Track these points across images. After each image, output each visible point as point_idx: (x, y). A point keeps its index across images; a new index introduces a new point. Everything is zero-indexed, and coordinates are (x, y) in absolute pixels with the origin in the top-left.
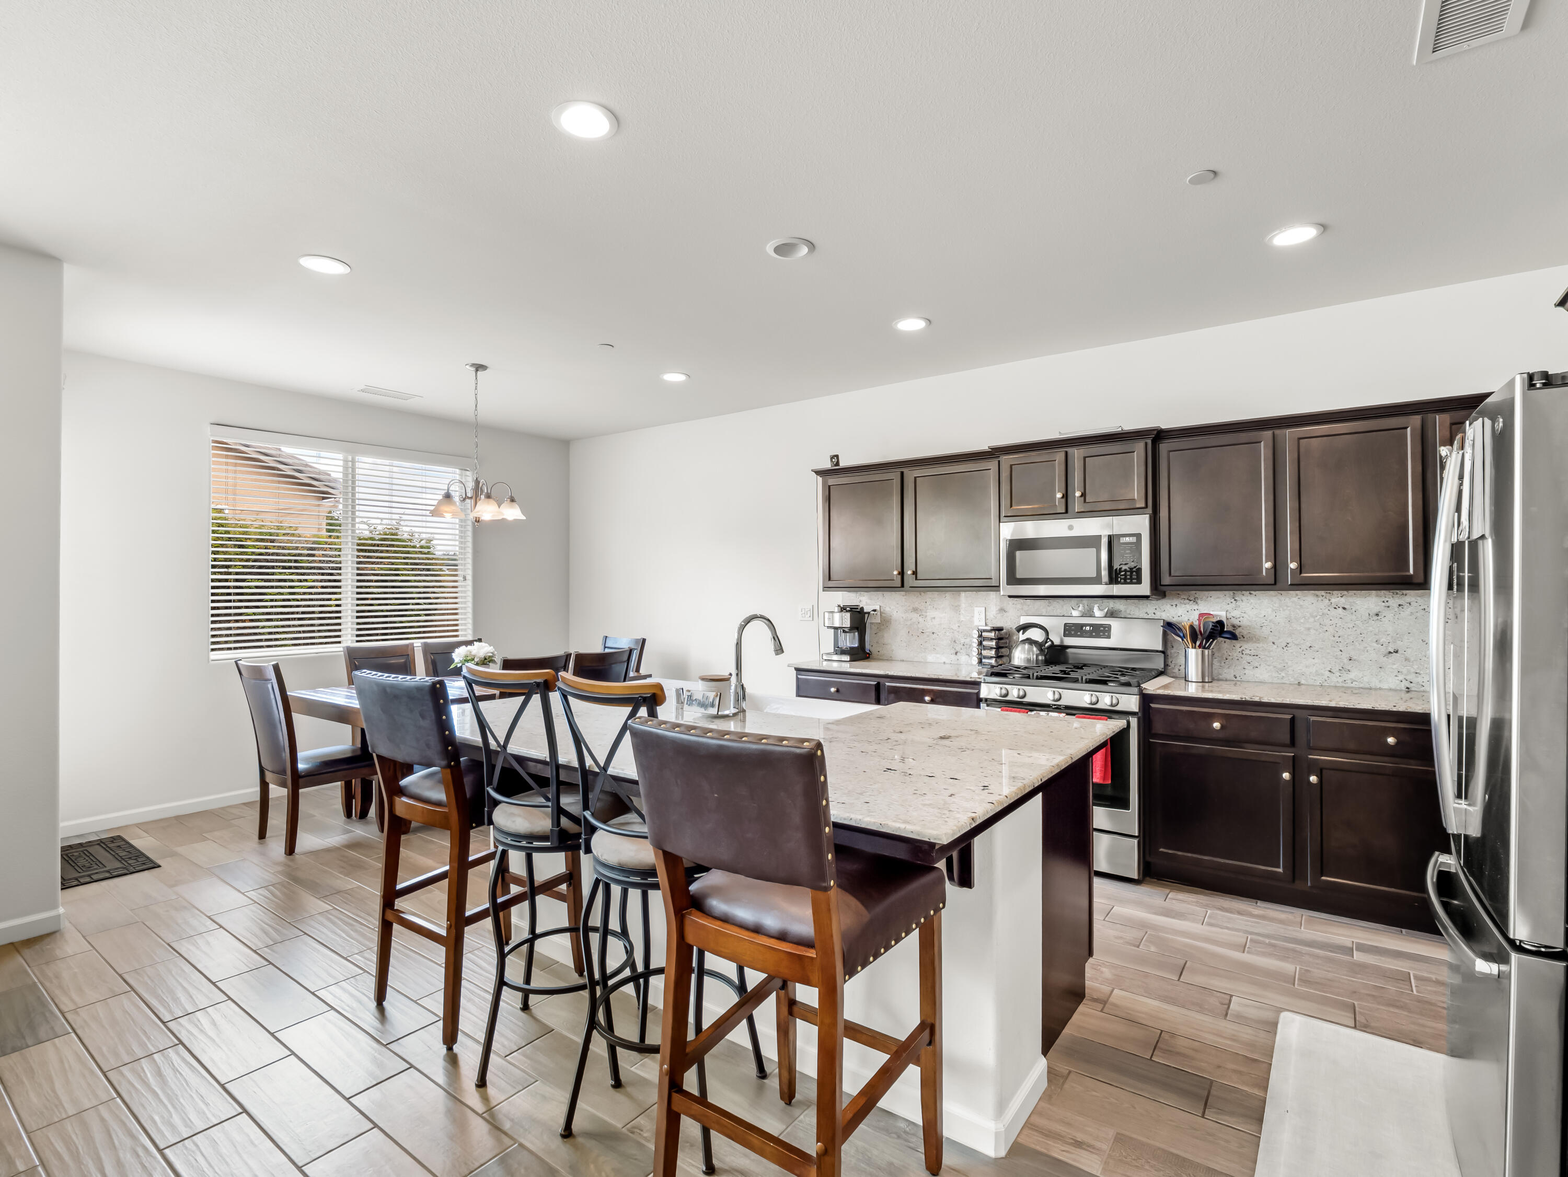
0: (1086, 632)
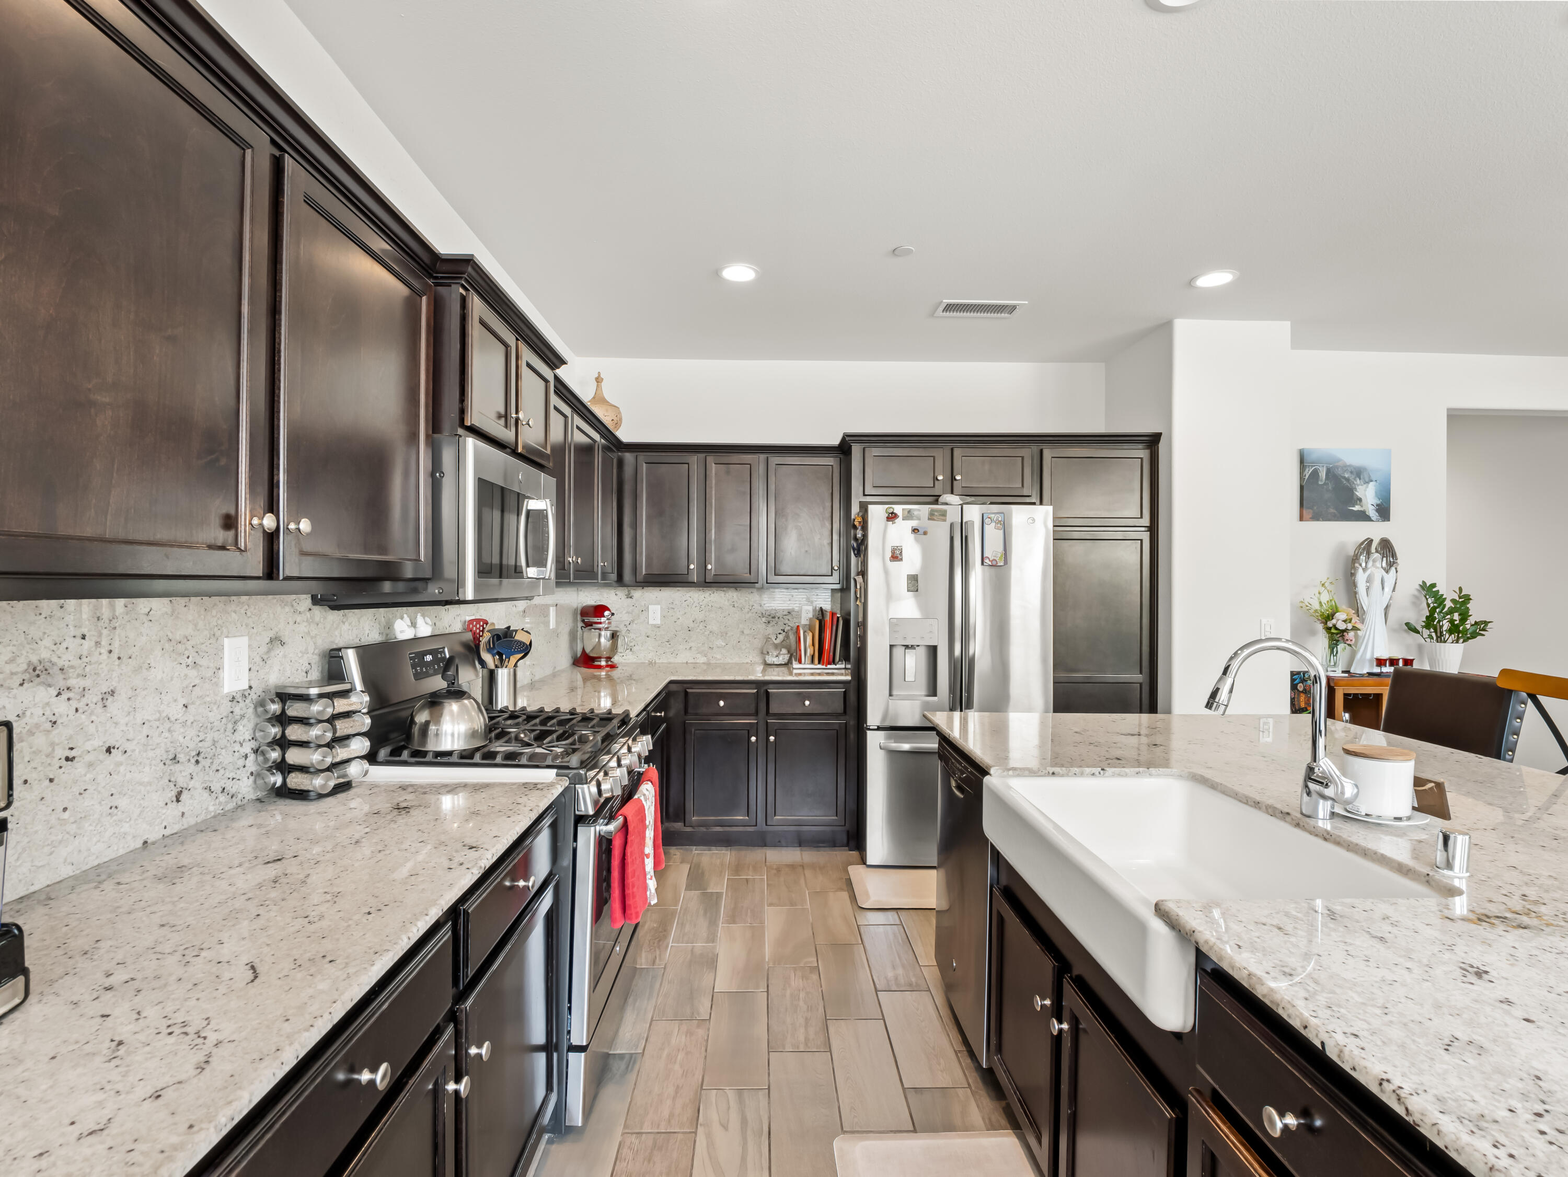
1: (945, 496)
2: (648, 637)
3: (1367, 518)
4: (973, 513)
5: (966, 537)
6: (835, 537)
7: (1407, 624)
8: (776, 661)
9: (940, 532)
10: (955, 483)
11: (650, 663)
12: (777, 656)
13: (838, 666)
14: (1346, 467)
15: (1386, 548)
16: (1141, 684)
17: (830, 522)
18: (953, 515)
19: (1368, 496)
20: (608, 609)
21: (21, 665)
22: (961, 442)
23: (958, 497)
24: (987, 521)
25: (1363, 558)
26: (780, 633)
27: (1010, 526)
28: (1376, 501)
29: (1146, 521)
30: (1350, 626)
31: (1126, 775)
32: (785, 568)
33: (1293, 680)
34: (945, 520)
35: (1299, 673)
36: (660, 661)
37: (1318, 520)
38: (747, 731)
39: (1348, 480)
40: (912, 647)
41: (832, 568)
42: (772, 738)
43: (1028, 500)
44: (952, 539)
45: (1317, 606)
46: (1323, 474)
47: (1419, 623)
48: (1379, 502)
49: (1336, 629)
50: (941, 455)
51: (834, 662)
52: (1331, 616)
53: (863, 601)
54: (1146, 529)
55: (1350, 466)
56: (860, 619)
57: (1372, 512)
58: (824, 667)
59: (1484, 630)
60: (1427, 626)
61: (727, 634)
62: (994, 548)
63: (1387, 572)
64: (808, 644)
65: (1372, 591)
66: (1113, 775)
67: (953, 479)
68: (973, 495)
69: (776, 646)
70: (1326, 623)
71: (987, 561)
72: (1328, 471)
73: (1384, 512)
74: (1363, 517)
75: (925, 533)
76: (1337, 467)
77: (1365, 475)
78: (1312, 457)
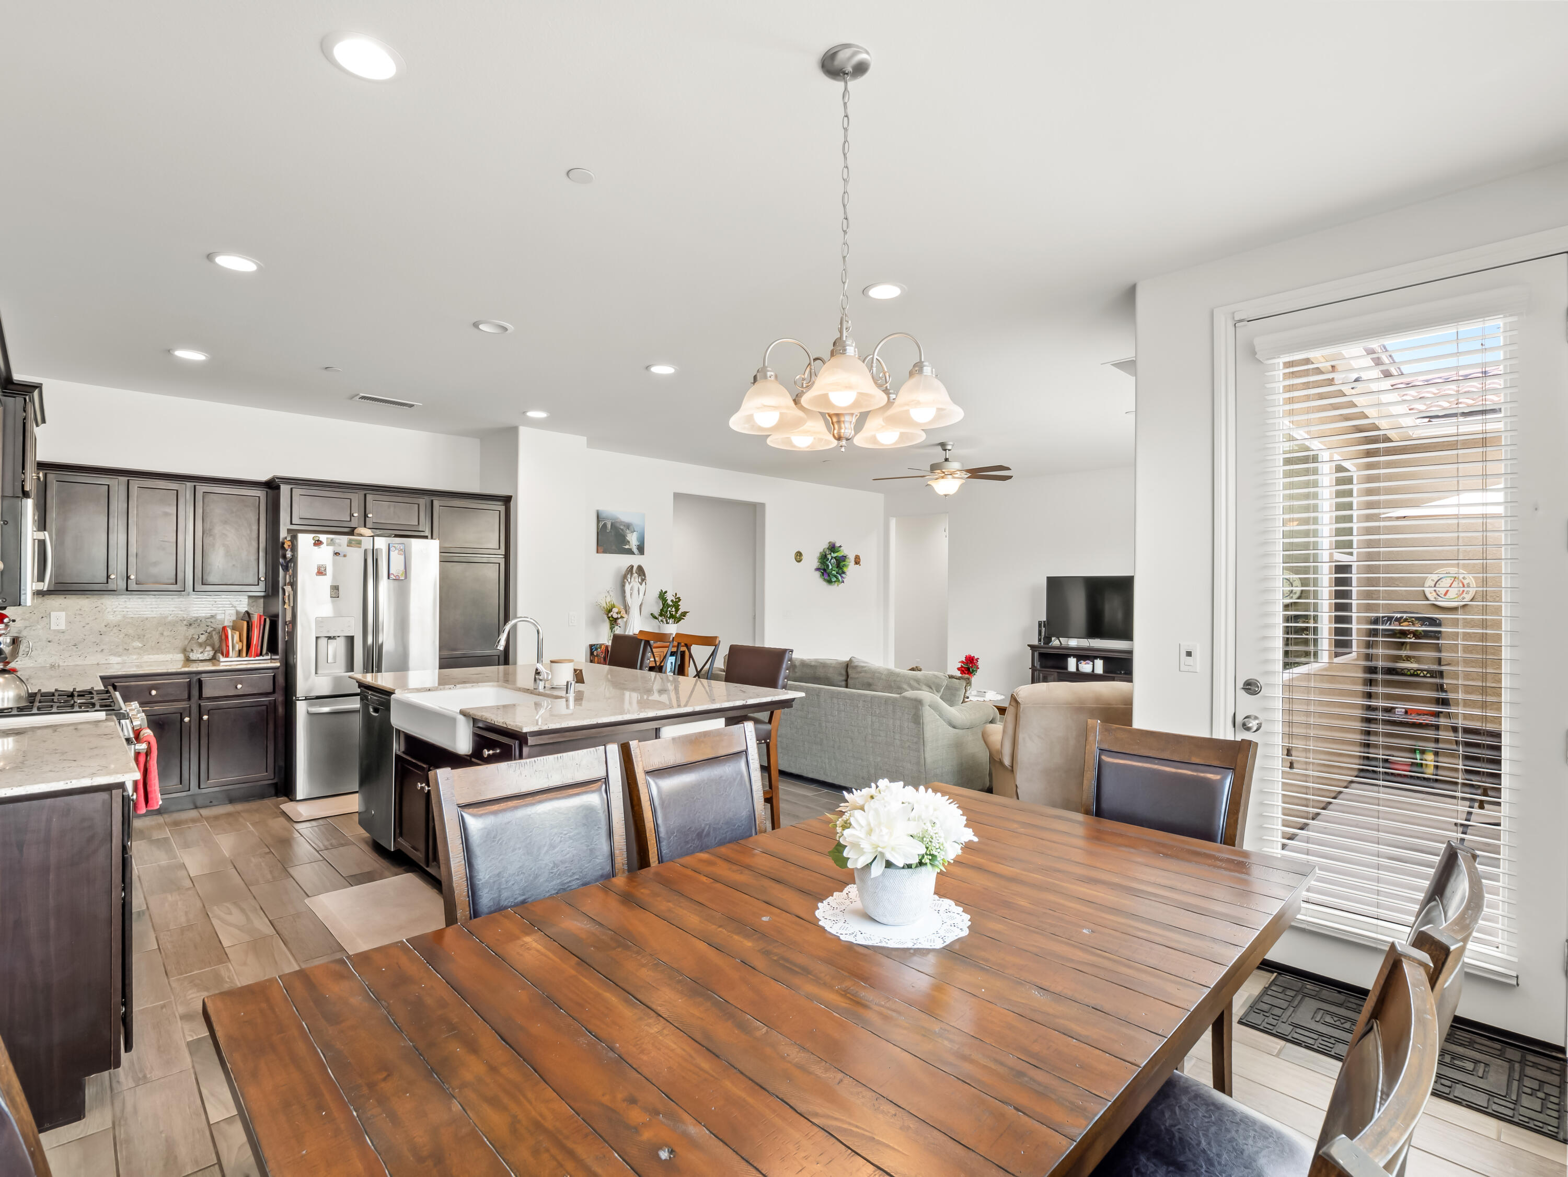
1: (360, 529)
2: (49, 642)
3: (633, 553)
4: (381, 543)
5: (377, 560)
6: (262, 554)
7: (652, 614)
8: (201, 657)
9: (355, 557)
10: (367, 519)
11: (52, 667)
12: (202, 653)
13: (265, 658)
14: (621, 523)
15: (641, 571)
16: (499, 656)
17: (257, 542)
18: (367, 543)
19: (633, 539)
20: (7, 617)
22: (373, 490)
23: (370, 530)
24: (392, 549)
25: (629, 576)
26: (202, 634)
27: (410, 553)
28: (637, 543)
29: (502, 551)
30: (619, 616)
31: (466, 688)
32: (211, 579)
33: (591, 649)
34: (360, 547)
35: (594, 645)
36: (66, 664)
37: (606, 553)
38: (179, 714)
39: (622, 530)
40: (334, 638)
41: (259, 579)
42: (205, 717)
43: (422, 534)
44: (366, 561)
45: (605, 605)
46: (609, 526)
47: (657, 614)
49: (613, 617)
50: (356, 498)
51: (261, 654)
52: (610, 611)
53: (292, 605)
54: (502, 556)
55: (623, 522)
56: (289, 618)
57: (635, 550)
58: (252, 659)
59: (684, 616)
60: (661, 615)
61: (144, 636)
62: (397, 566)
63: (641, 584)
64: (235, 640)
65: (633, 596)
66: (460, 688)
67: (366, 516)
68: (380, 529)
69: (200, 645)
70: (608, 615)
71: (392, 576)
72: (612, 524)
73: (641, 550)
74: (630, 552)
75: (345, 556)
76: (617, 522)
77: (631, 528)
78: (603, 515)
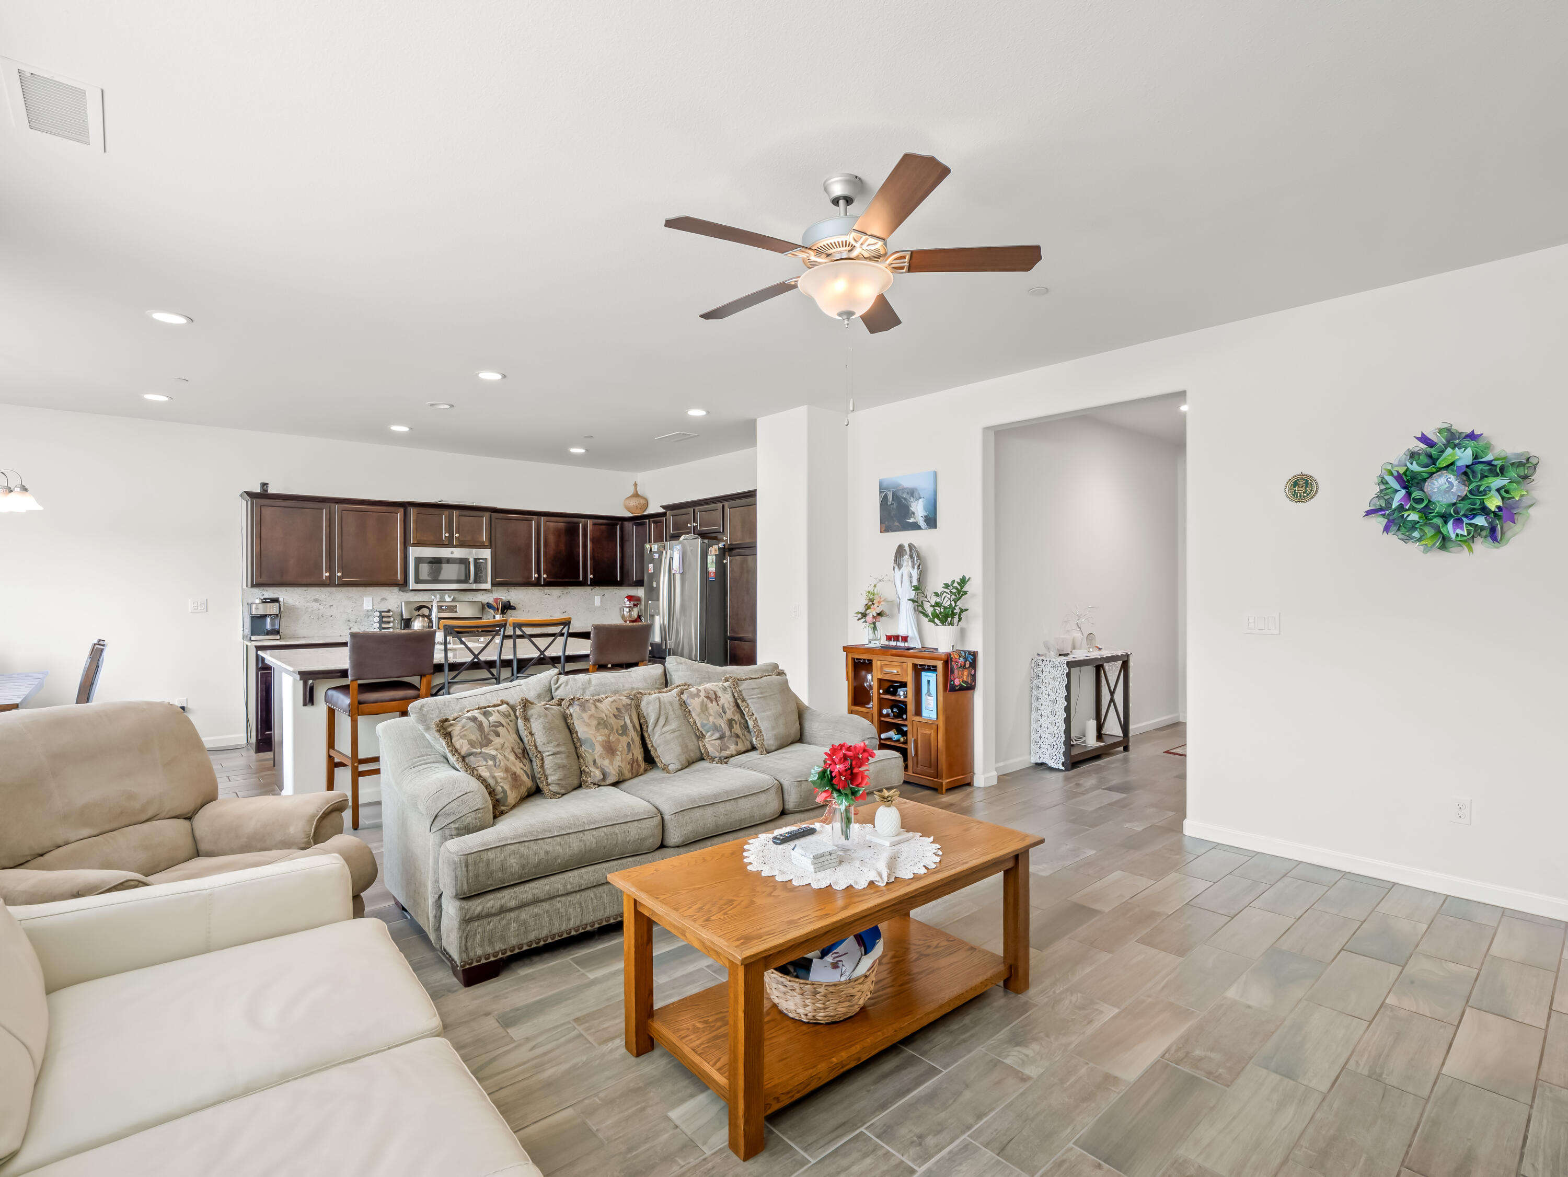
0: (443, 610)
10: (694, 527)
19: (919, 509)
21: (312, 599)
24: (672, 549)
27: (684, 551)
37: (888, 532)
39: (905, 499)
48: (926, 514)
55: (906, 488)
57: (922, 523)
71: (673, 571)
72: (893, 494)
73: (931, 522)
74: (916, 527)
76: (899, 490)
77: (916, 494)
78: (885, 484)
